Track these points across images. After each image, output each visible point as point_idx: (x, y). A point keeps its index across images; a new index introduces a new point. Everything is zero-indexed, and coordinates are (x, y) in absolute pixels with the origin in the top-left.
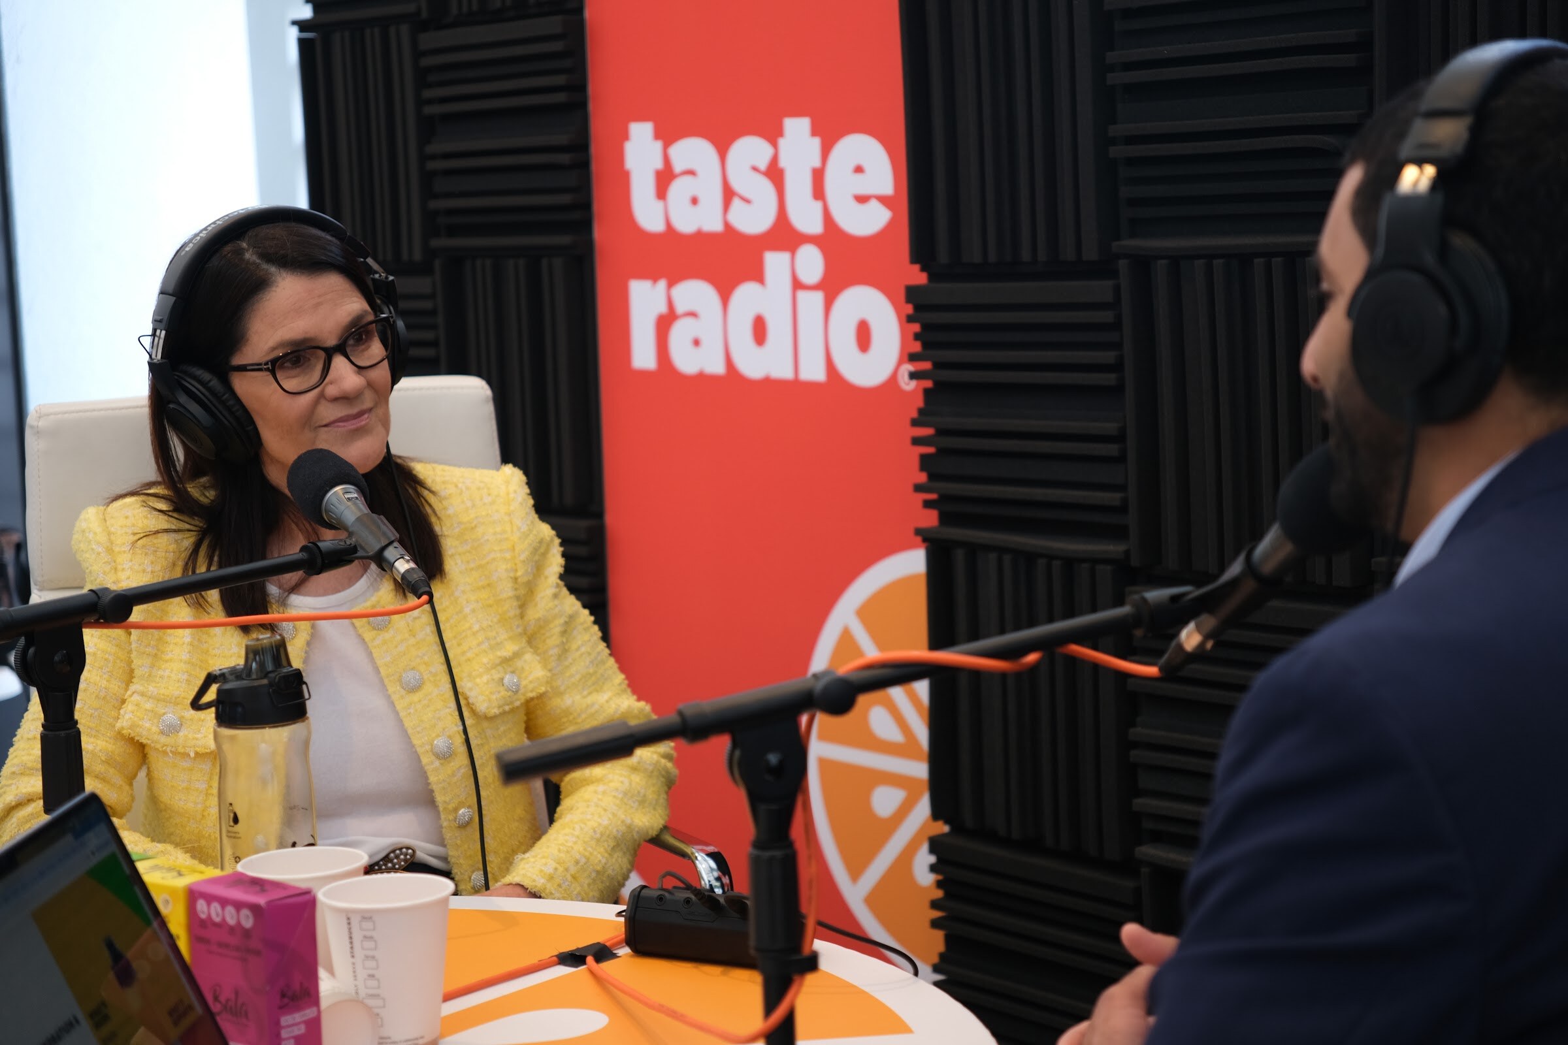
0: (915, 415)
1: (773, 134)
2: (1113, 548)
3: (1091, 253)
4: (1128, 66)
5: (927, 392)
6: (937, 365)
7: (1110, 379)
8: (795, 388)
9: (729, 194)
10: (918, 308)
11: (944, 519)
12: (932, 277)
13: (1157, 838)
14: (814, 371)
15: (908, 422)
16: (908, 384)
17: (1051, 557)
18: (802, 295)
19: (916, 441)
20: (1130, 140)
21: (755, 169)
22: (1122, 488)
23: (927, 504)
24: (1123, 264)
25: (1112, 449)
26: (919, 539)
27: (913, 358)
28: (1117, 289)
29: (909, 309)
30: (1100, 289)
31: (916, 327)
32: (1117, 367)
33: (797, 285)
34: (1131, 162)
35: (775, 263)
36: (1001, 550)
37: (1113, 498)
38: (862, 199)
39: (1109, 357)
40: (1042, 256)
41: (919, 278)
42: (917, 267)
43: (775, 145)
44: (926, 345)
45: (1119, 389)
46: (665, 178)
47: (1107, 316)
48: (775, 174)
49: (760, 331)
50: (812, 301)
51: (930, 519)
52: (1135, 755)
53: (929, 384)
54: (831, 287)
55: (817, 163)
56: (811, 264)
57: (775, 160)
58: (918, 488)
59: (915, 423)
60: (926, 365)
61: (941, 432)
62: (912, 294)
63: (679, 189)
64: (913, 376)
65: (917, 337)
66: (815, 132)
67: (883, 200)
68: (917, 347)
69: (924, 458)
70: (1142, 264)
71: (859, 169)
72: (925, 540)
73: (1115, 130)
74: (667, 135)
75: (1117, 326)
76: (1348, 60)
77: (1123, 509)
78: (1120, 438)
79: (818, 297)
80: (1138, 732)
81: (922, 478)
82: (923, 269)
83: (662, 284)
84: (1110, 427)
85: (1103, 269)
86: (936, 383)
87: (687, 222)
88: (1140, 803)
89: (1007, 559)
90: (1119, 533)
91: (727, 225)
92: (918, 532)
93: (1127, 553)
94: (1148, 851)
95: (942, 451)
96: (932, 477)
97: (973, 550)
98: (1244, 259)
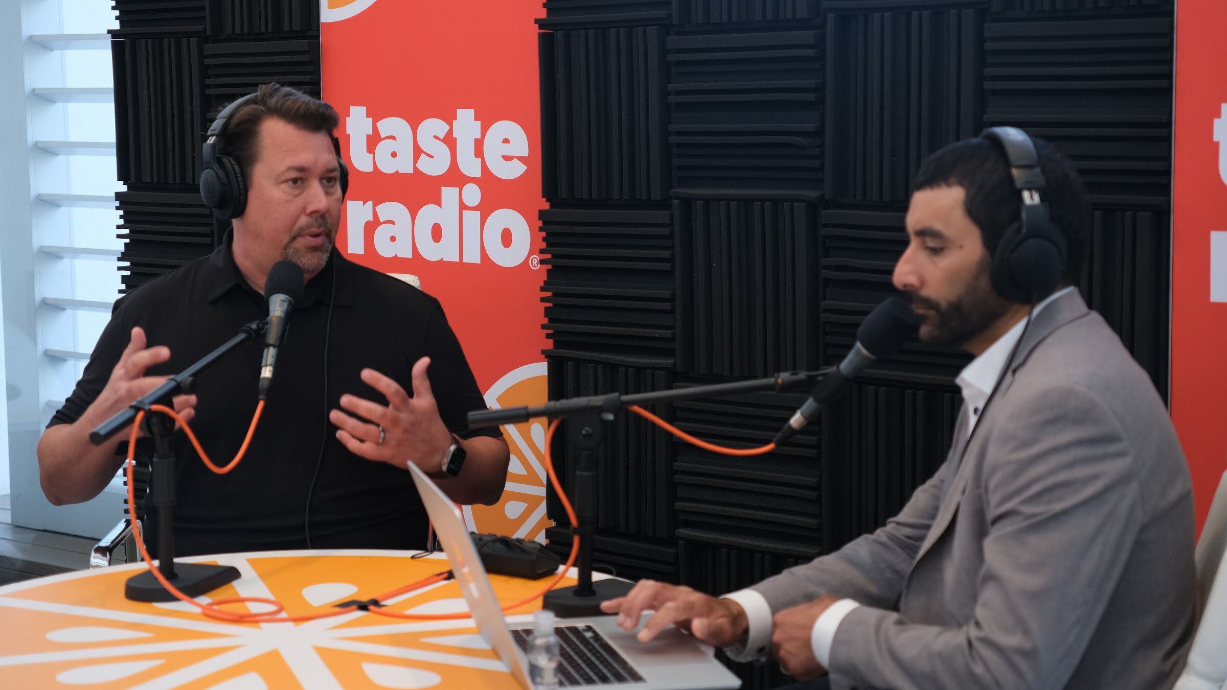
0: (542, 285)
1: (450, 118)
2: (668, 362)
3: (656, 195)
4: (678, 93)
5: (548, 270)
6: (554, 256)
7: (667, 266)
8: (460, 267)
9: (418, 152)
10: (545, 223)
11: (557, 344)
12: (552, 206)
13: (687, 524)
14: (472, 257)
15: (539, 289)
16: (535, 267)
17: (627, 367)
18: (465, 212)
19: (543, 300)
20: (679, 133)
21: (436, 137)
22: (672, 328)
23: (548, 336)
24: (675, 202)
25: (667, 306)
26: (544, 356)
27: (542, 251)
28: (672, 216)
29: (540, 223)
30: (662, 216)
31: (544, 234)
32: (671, 260)
33: (463, 207)
34: (679, 145)
35: (449, 194)
36: (596, 362)
37: (668, 333)
38: (507, 158)
39: (666, 254)
40: (626, 196)
41: (546, 206)
42: (545, 199)
43: (451, 125)
44: (548, 245)
45: (672, 272)
46: (373, 141)
47: (666, 231)
48: (450, 141)
49: (437, 233)
50: (472, 218)
51: (549, 344)
52: (677, 477)
53: (549, 267)
54: (485, 209)
55: (479, 137)
56: (472, 194)
57: (450, 132)
58: (544, 327)
59: (542, 289)
60: (549, 256)
61: (556, 294)
62: (542, 214)
63: (383, 148)
64: (542, 262)
65: (544, 239)
66: (476, 119)
67: (521, 159)
68: (544, 245)
69: (546, 309)
70: (687, 203)
71: (506, 141)
72: (546, 357)
73: (673, 127)
74: (376, 115)
75: (671, 236)
76: (811, 97)
77: (672, 339)
78: (672, 299)
79: (477, 214)
80: (678, 465)
81: (545, 321)
82: (547, 201)
83: (370, 203)
84: (667, 293)
85: (664, 204)
86: (553, 266)
87: (388, 166)
88: (679, 505)
89: (600, 367)
90: (670, 353)
91: (415, 168)
92: (543, 352)
93: (675, 364)
94: (683, 532)
95: (556, 305)
96: (551, 320)
97: (578, 362)
98: (747, 202)
